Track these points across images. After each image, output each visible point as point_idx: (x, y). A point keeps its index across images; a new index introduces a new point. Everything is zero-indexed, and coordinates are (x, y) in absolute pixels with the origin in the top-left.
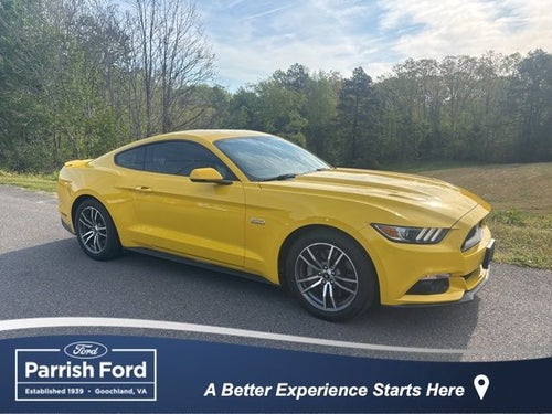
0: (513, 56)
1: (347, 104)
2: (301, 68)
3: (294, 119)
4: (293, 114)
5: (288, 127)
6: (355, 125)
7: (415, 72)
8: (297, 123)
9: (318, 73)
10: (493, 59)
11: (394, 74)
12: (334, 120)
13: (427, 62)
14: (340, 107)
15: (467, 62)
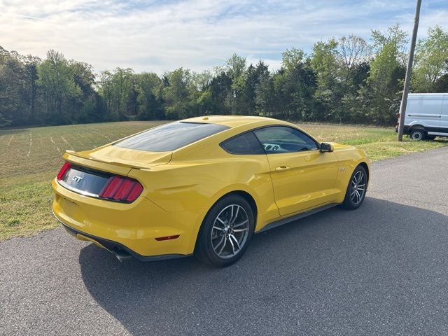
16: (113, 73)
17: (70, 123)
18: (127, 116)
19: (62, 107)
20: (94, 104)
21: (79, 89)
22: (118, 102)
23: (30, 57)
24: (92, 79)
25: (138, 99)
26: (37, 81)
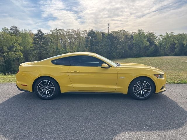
0: (85, 31)
1: (37, 42)
2: (16, 28)
3: (16, 47)
4: (15, 45)
5: (14, 49)
6: (40, 50)
7: (58, 33)
8: (18, 48)
9: (24, 30)
10: (80, 31)
11: (51, 33)
12: (32, 48)
13: (61, 30)
14: (34, 43)
15: (73, 31)
16: (164, 35)
17: (143, 57)
18: (168, 54)
19: (141, 50)
20: (154, 49)
21: (148, 43)
22: (165, 48)
23: (133, 32)
24: (156, 39)
25: (176, 46)
26: (133, 41)
